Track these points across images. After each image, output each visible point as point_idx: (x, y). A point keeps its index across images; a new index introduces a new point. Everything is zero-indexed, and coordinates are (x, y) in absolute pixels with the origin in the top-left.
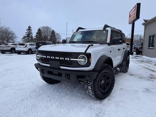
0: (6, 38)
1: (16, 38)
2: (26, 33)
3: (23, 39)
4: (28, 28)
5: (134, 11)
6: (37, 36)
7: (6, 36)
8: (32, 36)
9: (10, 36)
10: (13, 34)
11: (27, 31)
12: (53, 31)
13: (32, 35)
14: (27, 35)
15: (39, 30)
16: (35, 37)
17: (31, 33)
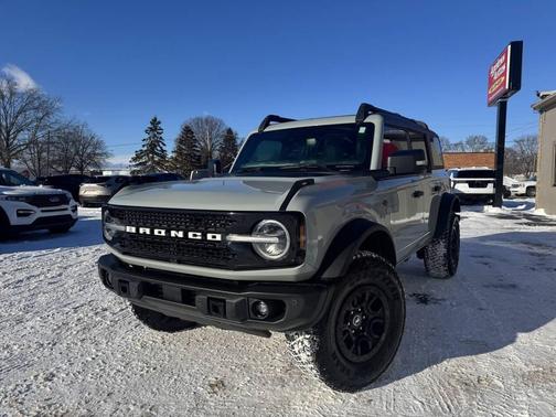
0: (77, 157)
1: (107, 157)
2: (145, 142)
3: (134, 159)
4: (150, 125)
5: (504, 67)
6: (179, 151)
7: (77, 153)
8: (163, 151)
9: (89, 151)
10: (98, 145)
11: (147, 136)
12: (230, 131)
13: (164, 148)
14: (145, 148)
15: (187, 130)
16: (174, 155)
17: (158, 142)
